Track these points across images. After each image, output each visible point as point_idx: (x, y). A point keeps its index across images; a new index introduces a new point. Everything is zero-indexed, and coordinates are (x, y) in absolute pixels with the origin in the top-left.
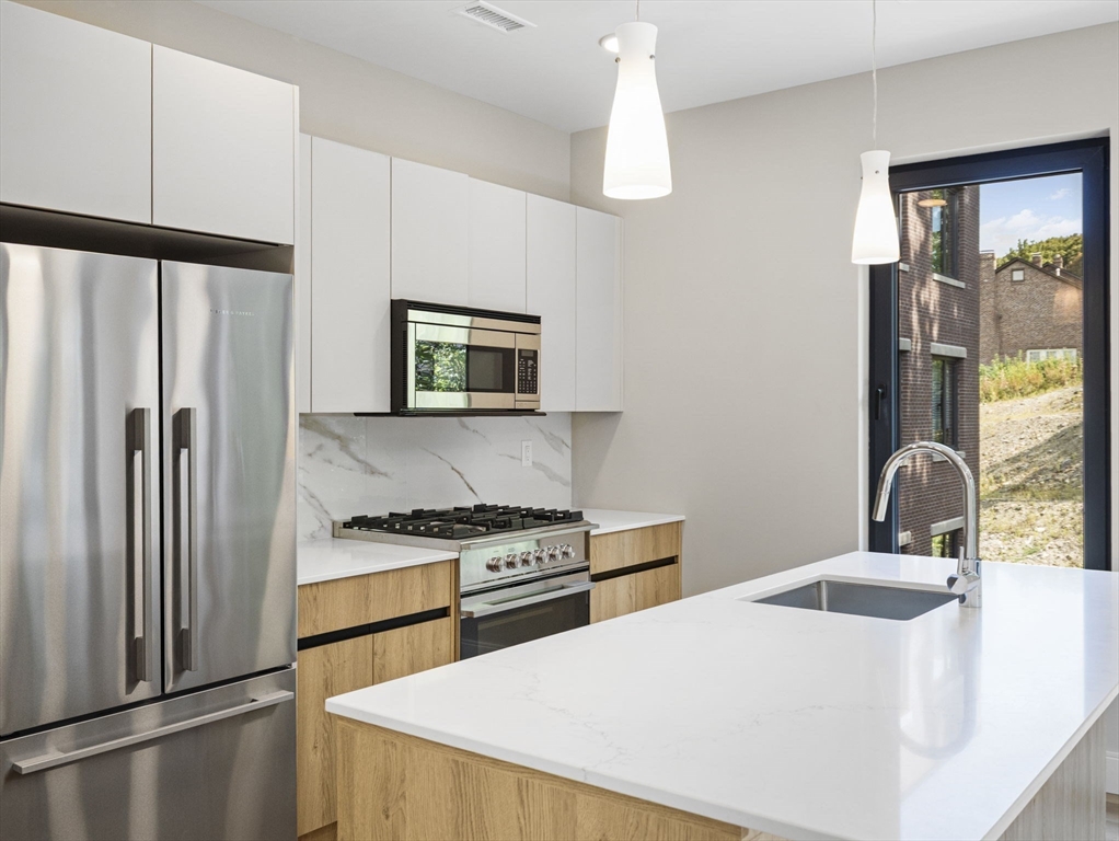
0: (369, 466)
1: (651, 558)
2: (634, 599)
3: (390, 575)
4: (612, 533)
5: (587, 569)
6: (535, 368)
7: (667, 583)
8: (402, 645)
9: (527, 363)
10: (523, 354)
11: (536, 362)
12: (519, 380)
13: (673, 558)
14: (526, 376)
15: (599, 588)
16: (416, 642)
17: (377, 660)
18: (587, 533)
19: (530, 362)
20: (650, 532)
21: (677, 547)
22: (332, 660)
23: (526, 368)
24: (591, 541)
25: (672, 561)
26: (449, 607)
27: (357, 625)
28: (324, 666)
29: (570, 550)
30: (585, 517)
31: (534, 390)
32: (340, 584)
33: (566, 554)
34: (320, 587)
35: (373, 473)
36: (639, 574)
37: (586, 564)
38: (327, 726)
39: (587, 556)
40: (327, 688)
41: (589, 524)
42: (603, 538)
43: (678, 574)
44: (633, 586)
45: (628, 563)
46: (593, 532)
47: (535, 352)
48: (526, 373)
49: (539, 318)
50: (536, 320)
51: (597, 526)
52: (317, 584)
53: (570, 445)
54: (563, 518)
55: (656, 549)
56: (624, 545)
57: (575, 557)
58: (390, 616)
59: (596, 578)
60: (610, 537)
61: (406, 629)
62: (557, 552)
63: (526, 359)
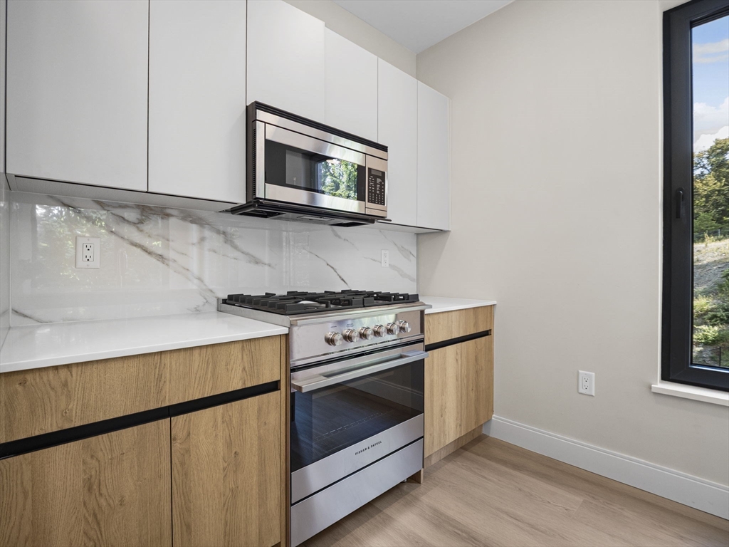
0: (254, 257)
1: (472, 331)
2: (460, 363)
3: (196, 352)
4: (443, 312)
5: (422, 341)
6: (382, 185)
7: (483, 349)
8: (215, 426)
9: (376, 181)
10: (373, 173)
11: (384, 180)
12: (369, 192)
13: (488, 331)
14: (376, 190)
15: (433, 356)
16: (234, 420)
17: (177, 445)
18: (422, 312)
19: (379, 180)
20: (472, 312)
21: (491, 324)
22: (100, 455)
23: (376, 184)
24: (426, 318)
25: (487, 333)
26: (279, 381)
27: (142, 410)
28: (84, 462)
29: (407, 325)
30: (421, 299)
31: (382, 202)
32: (112, 364)
33: (402, 329)
34: (74, 370)
35: (257, 263)
36: (463, 343)
37: (421, 337)
38: (92, 533)
39: (422, 331)
40: (90, 489)
41: (425, 305)
42: (435, 316)
43: (491, 342)
44: (459, 352)
45: (455, 336)
46: (427, 311)
47: (383, 173)
48: (376, 187)
49: (387, 147)
50: (385, 149)
51: (431, 307)
52: (68, 366)
53: (415, 255)
54: (403, 299)
55: (476, 324)
56: (452, 322)
57: (412, 332)
58: (197, 396)
59: (429, 348)
60: (441, 315)
61: (220, 409)
62: (395, 326)
63: (376, 177)
